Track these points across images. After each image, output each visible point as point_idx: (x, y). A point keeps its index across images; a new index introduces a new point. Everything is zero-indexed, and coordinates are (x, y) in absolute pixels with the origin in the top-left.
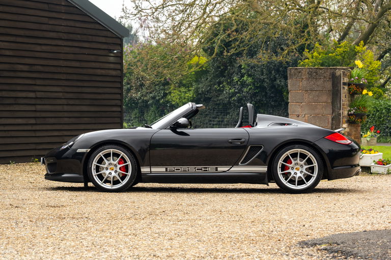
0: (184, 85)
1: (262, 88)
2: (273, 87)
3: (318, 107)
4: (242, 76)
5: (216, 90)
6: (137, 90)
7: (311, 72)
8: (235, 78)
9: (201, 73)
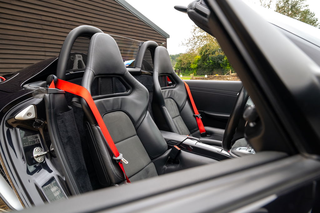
0: (195, 64)
1: (215, 64)
2: (218, 63)
4: (210, 60)
5: (203, 64)
6: (183, 65)
8: (208, 61)
9: (199, 61)
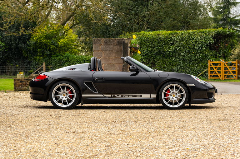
1: (10, 49)
2: (17, 48)
3: (110, 59)
7: (106, 41)
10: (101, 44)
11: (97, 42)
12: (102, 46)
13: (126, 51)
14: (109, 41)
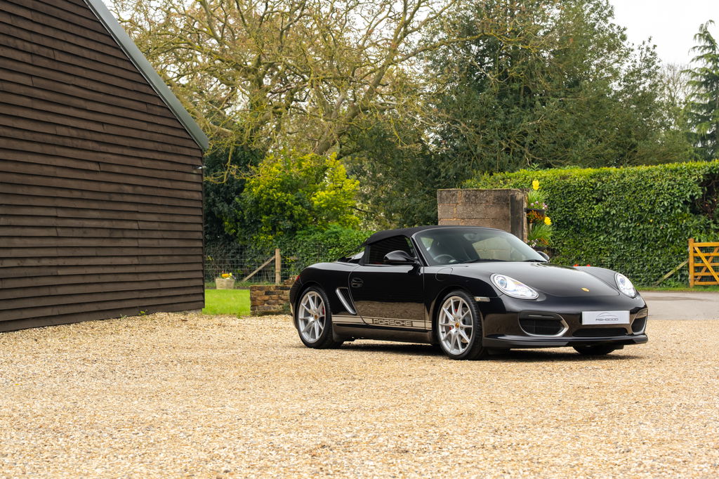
10: (458, 204)
11: (447, 198)
12: (460, 208)
13: (519, 218)
14: (476, 196)
